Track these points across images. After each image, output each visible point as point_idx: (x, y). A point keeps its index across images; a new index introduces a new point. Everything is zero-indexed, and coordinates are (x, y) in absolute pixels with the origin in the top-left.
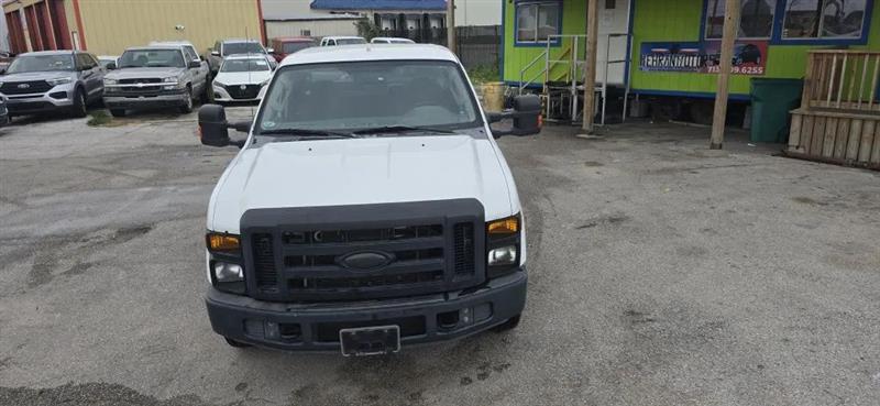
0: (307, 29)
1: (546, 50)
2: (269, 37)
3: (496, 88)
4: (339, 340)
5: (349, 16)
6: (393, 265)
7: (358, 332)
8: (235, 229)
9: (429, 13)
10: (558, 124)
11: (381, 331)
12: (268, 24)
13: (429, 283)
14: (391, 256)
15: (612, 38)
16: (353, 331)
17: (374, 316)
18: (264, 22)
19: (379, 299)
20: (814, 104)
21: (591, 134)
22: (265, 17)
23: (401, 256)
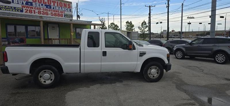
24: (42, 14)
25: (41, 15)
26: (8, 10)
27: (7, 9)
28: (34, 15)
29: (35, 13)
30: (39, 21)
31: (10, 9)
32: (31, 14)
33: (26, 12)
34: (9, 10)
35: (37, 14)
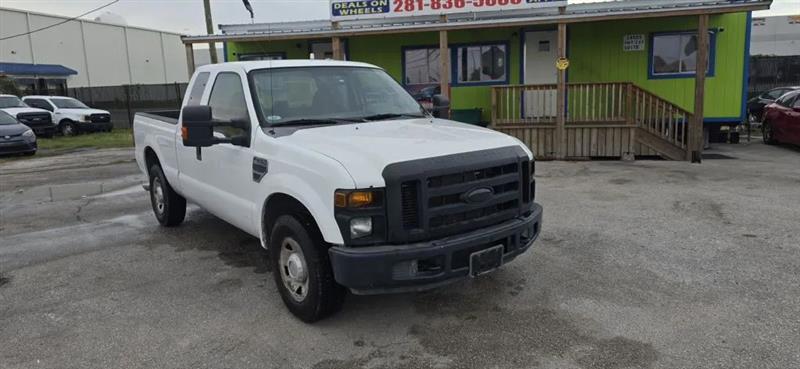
4: (468, 265)
6: (494, 197)
7: (483, 254)
8: (380, 183)
13: (503, 212)
14: (493, 190)
16: (478, 253)
17: (491, 238)
19: (484, 227)
20: (499, 121)
23: (497, 189)
24: (445, 6)
25: (442, 11)
26: (353, 14)
27: (351, 11)
28: (420, 13)
29: (420, 8)
30: (435, 34)
31: (358, 8)
32: (409, 14)
33: (397, 10)
34: (355, 11)
35: (428, 11)
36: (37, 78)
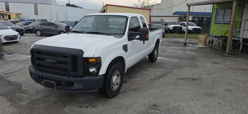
0: (162, 19)
1: (222, 25)
2: (151, 20)
3: (204, 37)
5: (177, 16)
6: (56, 64)
7: (46, 81)
9: (203, 16)
10: (222, 50)
11: (51, 82)
12: (151, 17)
13: (65, 72)
14: (55, 62)
15: (246, 21)
18: (150, 17)
21: (229, 54)
22: (151, 15)
36: (201, 16)
